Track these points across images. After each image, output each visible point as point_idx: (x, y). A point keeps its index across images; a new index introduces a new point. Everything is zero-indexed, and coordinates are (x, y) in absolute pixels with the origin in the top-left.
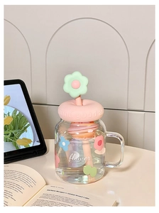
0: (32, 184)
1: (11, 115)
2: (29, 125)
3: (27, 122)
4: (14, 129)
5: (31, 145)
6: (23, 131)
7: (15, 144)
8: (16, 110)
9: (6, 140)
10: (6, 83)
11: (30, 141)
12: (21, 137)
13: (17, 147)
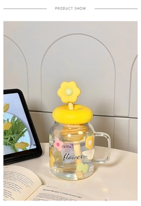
0: (30, 184)
1: (10, 121)
2: (26, 130)
3: (25, 127)
4: (13, 133)
5: (28, 148)
6: (21, 136)
7: (14, 148)
8: (14, 117)
9: (5, 144)
10: (6, 92)
11: (27, 145)
12: (19, 141)
13: (15, 150)
